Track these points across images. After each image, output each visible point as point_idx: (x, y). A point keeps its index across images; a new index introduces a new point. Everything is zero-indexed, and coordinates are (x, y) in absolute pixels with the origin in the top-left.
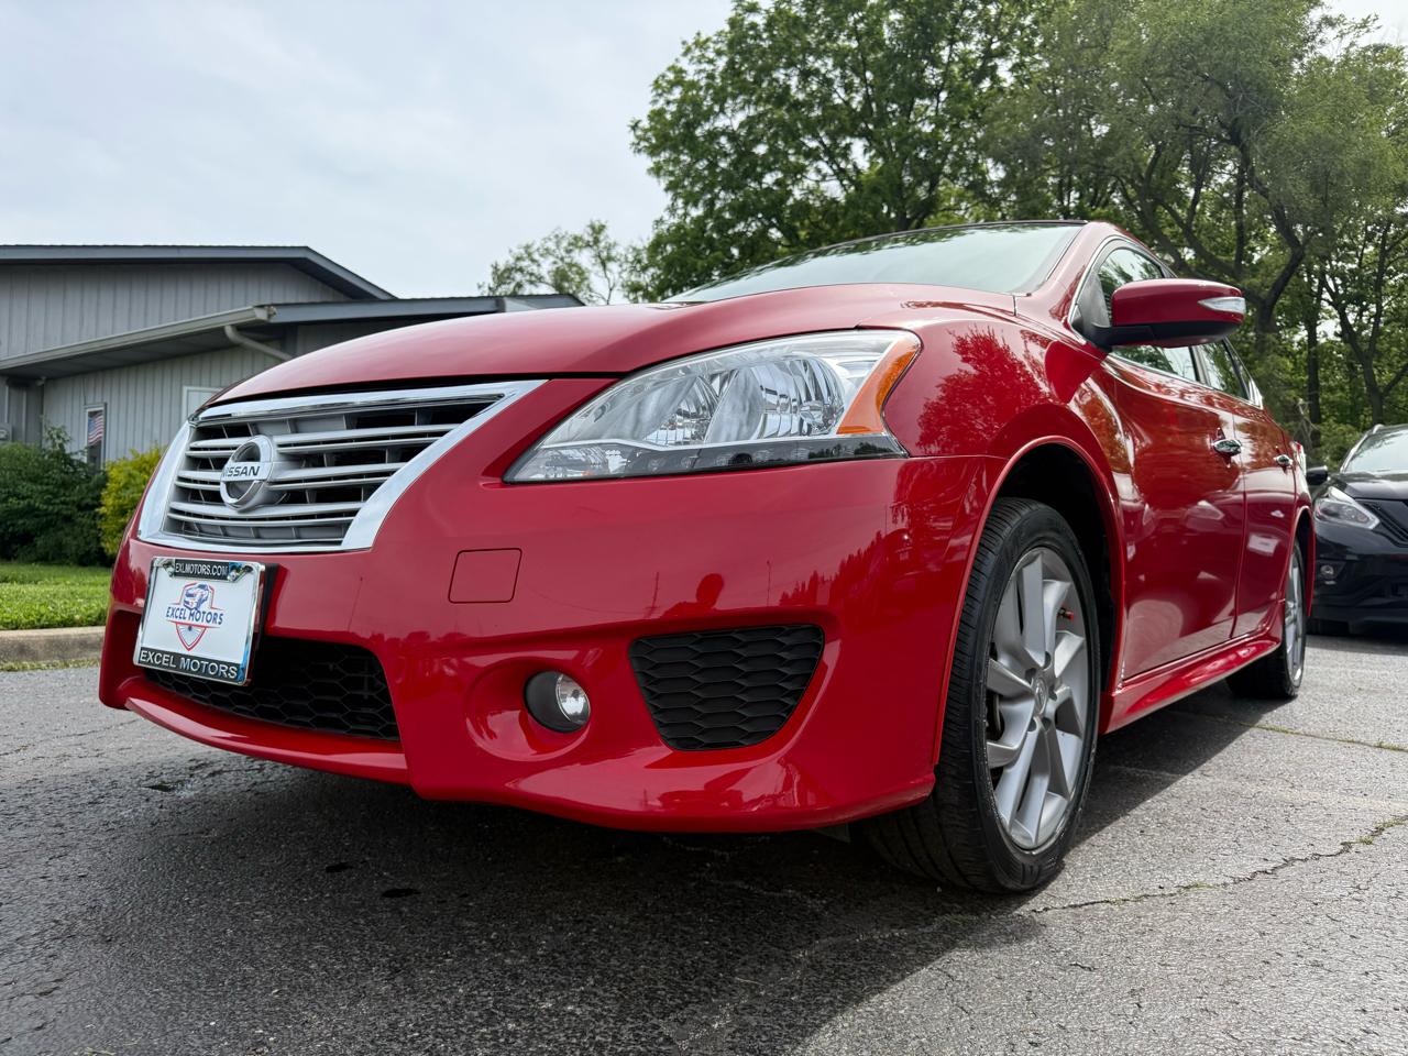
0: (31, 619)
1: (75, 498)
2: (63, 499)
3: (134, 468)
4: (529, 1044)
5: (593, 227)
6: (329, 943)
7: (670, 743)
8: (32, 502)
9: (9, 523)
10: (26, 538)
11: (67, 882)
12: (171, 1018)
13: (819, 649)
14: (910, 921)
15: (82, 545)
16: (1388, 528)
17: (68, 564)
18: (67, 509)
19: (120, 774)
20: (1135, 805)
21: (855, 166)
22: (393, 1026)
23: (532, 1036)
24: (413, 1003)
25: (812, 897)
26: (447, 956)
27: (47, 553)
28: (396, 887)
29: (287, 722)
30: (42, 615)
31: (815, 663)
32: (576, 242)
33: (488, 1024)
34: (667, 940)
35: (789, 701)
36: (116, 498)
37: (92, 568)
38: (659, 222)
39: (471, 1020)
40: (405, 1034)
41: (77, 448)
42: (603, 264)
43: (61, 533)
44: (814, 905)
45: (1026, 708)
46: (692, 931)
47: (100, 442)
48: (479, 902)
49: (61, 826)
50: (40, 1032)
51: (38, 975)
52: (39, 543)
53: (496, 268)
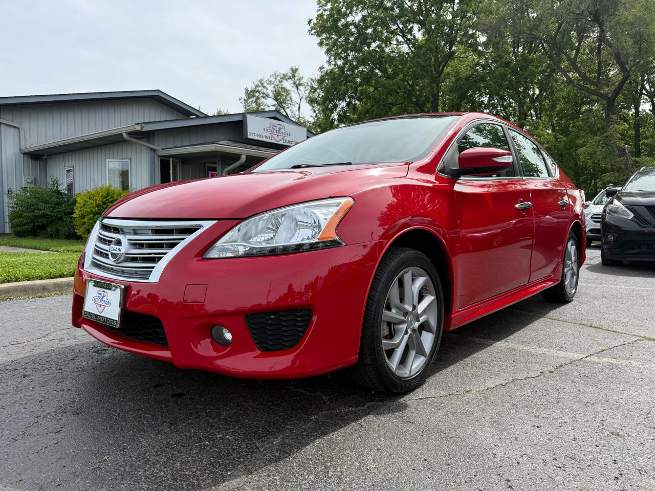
0: (47, 275)
1: (63, 209)
2: (58, 210)
3: (87, 198)
4: (211, 449)
5: (292, 70)
6: (151, 414)
7: (261, 349)
8: (45, 211)
9: (35, 221)
10: (43, 227)
11: (64, 392)
12: (97, 440)
13: (311, 316)
14: (357, 404)
15: (67, 230)
16: (637, 219)
17: (61, 239)
18: (60, 214)
19: (82, 347)
20: (467, 356)
21: (414, 37)
22: (168, 443)
23: (212, 446)
24: (176, 435)
25: (326, 395)
26: (190, 419)
27: (52, 234)
28: (177, 393)
29: (136, 338)
30: (51, 273)
31: (309, 321)
32: (285, 77)
33: (199, 442)
34: (267, 412)
35: (301, 334)
36: (80, 211)
37: (72, 241)
38: (322, 68)
39: (194, 441)
40: (172, 446)
41: (63, 188)
42: (297, 87)
43: (57, 225)
44: (325, 398)
45: (404, 327)
46: (277, 408)
47: (72, 183)
48: (205, 399)
49: (61, 369)
50: (56, 445)
51: (55, 426)
52: (49, 229)
53: (247, 90)
